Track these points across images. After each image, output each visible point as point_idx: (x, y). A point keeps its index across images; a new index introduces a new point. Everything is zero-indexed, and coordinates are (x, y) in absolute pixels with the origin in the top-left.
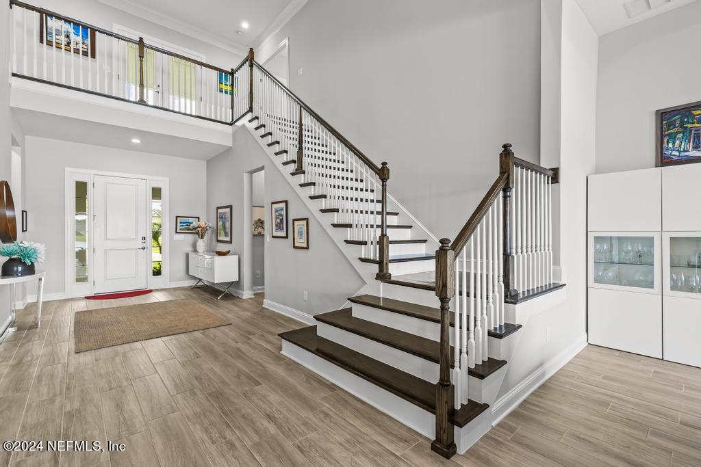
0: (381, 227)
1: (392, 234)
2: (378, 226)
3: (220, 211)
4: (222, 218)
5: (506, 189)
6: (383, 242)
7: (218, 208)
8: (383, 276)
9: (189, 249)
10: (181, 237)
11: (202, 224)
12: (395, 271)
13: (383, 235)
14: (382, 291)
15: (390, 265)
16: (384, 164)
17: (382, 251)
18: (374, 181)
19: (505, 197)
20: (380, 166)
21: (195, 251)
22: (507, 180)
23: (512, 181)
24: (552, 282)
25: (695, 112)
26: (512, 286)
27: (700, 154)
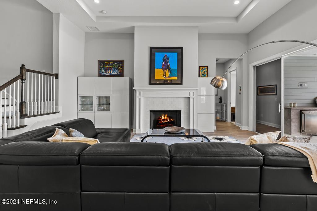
19: (22, 82)
22: (22, 77)
23: (24, 77)
24: (55, 112)
25: (106, 63)
26: (24, 113)
27: (107, 74)
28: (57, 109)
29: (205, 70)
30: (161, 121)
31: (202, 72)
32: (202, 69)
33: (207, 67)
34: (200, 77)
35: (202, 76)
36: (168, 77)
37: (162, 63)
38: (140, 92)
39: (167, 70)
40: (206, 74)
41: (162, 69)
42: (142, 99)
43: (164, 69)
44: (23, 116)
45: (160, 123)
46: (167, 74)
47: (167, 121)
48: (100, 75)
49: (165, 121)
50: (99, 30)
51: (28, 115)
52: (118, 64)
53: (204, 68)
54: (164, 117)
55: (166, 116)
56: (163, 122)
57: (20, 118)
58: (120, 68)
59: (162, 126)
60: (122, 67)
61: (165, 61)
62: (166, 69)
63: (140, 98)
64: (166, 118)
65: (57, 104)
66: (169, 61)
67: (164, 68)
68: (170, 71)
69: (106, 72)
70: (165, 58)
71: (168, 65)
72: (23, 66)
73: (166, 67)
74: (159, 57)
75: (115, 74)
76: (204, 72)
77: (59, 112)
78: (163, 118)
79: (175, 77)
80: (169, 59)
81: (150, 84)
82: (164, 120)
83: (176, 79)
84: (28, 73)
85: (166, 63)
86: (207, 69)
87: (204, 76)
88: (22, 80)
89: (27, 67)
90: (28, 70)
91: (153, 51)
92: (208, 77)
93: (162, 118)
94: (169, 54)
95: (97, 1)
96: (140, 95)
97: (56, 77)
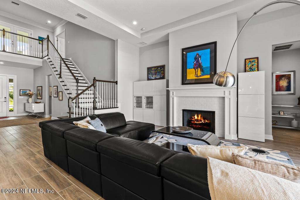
3: (38, 88)
4: (39, 90)
7: (37, 87)
9: (26, 102)
10: (23, 97)
11: (31, 93)
21: (28, 102)
22: (93, 85)
23: (95, 85)
24: (115, 107)
25: (152, 69)
26: (95, 107)
27: (153, 78)
28: (117, 105)
29: (253, 63)
30: (193, 121)
31: (249, 65)
32: (250, 62)
33: (257, 58)
34: (245, 72)
35: (249, 70)
36: (200, 76)
37: (194, 62)
38: (173, 92)
39: (199, 68)
40: (255, 67)
41: (194, 68)
42: (175, 98)
43: (196, 69)
44: (95, 108)
45: (193, 123)
46: (199, 73)
47: (201, 122)
48: (149, 79)
49: (198, 122)
50: (146, 44)
51: (98, 108)
52: (161, 68)
53: (251, 60)
54: (198, 117)
55: (200, 116)
56: (196, 122)
57: (93, 110)
58: (162, 72)
59: (195, 127)
60: (164, 71)
61: (196, 60)
62: (197, 68)
63: (173, 98)
64: (199, 118)
65: (117, 102)
66: (200, 59)
67: (196, 67)
68: (202, 70)
69: (152, 77)
70: (196, 57)
71: (200, 64)
72: (95, 78)
73: (198, 66)
74: (191, 56)
75: (158, 77)
76: (253, 65)
77: (118, 107)
78: (196, 117)
79: (208, 75)
80: (200, 57)
81: (182, 85)
82: (197, 120)
83: (209, 77)
84: (97, 82)
85: (198, 61)
86: (256, 61)
87: (251, 70)
88: (95, 87)
89: (97, 79)
90: (97, 81)
92: (258, 70)
93: (194, 118)
94: (200, 52)
95: (135, 23)
96: (173, 95)
97: (117, 84)
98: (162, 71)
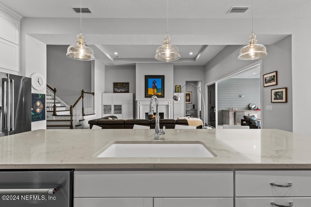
0: (54, 103)
1: (57, 105)
2: (53, 103)
5: (83, 97)
6: (55, 107)
8: (55, 115)
12: (58, 113)
13: (55, 105)
14: (54, 118)
15: (56, 112)
16: (55, 89)
17: (55, 109)
18: (52, 93)
19: (82, 99)
20: (54, 89)
24: (93, 114)
25: (118, 84)
28: (94, 112)
32: (177, 87)
33: (180, 86)
34: (176, 92)
36: (156, 93)
37: (152, 85)
38: (140, 102)
39: (155, 89)
40: (179, 90)
41: (152, 88)
42: (141, 106)
44: (83, 115)
46: (155, 91)
48: (114, 92)
50: (114, 65)
51: (85, 115)
60: (128, 86)
63: (139, 106)
65: (94, 110)
68: (157, 90)
69: (118, 90)
70: (154, 82)
72: (83, 90)
73: (155, 87)
74: (151, 81)
75: (124, 91)
77: (95, 114)
79: (160, 93)
80: (156, 82)
81: (145, 97)
84: (84, 94)
85: (155, 85)
91: (147, 77)
92: (181, 92)
93: (153, 117)
94: (156, 80)
95: (116, 53)
96: (139, 104)
97: (94, 95)
98: (126, 86)
